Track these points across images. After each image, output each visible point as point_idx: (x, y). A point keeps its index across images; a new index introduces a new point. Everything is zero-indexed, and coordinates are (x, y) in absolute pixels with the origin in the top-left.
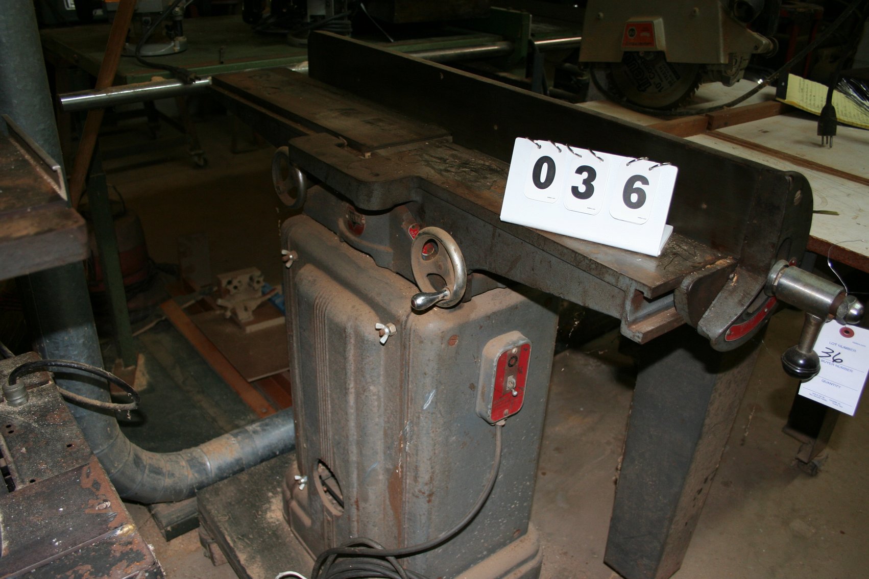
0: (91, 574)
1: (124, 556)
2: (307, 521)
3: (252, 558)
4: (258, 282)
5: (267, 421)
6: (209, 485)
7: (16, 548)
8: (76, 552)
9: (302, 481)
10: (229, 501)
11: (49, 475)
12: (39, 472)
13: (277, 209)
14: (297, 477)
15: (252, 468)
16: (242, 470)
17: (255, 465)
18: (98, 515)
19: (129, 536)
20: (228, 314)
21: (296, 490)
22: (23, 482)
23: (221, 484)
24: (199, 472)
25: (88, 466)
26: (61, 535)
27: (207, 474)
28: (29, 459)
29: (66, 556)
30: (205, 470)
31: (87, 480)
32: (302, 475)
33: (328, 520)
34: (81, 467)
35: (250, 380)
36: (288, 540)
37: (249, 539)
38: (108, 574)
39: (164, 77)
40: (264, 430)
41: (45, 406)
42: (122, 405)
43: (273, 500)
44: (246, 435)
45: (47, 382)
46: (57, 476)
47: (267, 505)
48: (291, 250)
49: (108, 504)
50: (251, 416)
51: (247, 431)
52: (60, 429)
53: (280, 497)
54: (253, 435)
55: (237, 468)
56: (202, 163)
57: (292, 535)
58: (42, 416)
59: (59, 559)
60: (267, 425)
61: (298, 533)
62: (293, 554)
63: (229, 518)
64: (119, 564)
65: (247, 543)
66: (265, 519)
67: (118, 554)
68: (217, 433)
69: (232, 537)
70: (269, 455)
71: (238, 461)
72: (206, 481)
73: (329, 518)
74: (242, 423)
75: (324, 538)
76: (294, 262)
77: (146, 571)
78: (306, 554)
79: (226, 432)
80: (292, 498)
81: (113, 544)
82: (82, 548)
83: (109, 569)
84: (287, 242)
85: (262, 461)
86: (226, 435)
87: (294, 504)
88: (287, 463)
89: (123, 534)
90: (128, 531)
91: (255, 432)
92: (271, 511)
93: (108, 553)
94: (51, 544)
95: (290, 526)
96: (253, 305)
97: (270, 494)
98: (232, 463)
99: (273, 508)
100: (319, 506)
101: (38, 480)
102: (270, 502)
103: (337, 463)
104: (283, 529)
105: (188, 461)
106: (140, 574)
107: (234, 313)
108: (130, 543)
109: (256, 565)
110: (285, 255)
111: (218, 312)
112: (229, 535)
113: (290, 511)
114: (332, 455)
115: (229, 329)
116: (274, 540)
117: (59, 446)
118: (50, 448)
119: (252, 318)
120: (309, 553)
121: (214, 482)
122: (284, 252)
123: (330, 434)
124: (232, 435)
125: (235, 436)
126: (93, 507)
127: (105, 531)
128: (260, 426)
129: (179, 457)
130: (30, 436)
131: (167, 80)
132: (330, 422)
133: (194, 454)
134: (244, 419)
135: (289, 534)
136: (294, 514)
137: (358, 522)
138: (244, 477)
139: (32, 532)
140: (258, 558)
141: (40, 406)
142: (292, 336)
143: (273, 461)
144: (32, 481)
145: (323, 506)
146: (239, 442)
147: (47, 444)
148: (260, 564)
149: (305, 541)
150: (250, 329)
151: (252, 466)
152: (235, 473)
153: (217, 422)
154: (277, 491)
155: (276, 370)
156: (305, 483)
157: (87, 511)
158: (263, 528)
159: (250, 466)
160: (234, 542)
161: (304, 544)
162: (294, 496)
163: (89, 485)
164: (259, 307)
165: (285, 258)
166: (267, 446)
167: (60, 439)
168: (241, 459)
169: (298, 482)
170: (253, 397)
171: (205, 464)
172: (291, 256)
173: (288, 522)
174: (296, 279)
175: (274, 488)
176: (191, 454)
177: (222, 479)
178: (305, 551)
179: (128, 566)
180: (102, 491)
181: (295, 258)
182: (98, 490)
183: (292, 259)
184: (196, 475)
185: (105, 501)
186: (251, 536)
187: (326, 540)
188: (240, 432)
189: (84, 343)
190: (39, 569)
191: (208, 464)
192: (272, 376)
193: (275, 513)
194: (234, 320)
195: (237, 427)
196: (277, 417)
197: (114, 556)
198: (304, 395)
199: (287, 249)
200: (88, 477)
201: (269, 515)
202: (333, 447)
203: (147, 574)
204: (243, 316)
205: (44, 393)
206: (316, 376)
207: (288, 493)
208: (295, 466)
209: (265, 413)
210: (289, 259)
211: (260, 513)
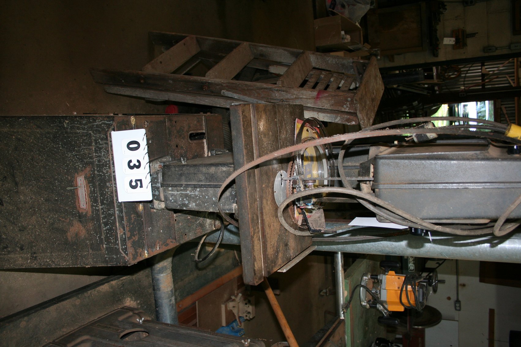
0: (134, 240)
1: (136, 252)
2: (121, 318)
3: (112, 287)
4: (246, 316)
5: (174, 307)
6: (152, 273)
7: (152, 214)
8: (144, 235)
9: (141, 321)
10: (142, 281)
11: (176, 226)
12: (179, 223)
13: (272, 340)
14: (143, 319)
15: (153, 295)
16: (154, 290)
17: (155, 297)
18: (155, 245)
19: (143, 255)
20: (233, 298)
21: (137, 316)
22: (177, 217)
23: (150, 279)
24: (159, 270)
25: (175, 242)
26: (152, 231)
27: (157, 273)
28: (185, 219)
29: (144, 231)
30: (160, 273)
31: (170, 241)
32: (144, 321)
33: (119, 330)
34: (176, 239)
35: (197, 302)
36: (115, 306)
37: (121, 287)
38: (132, 246)
39: (346, 296)
40: (170, 305)
41: (205, 226)
42: (198, 253)
43: (135, 303)
44: (170, 296)
45: (215, 227)
46: (175, 230)
47: (134, 299)
48: (249, 344)
49: (158, 249)
50: (179, 299)
51: (172, 297)
52: (193, 232)
53: (136, 306)
54: (169, 299)
55: (156, 288)
56: (322, 293)
57: (116, 308)
58: (201, 225)
59: (143, 229)
60: (172, 307)
61: (116, 312)
62: (107, 307)
63: (133, 280)
64: (134, 251)
65: (119, 286)
66: (128, 297)
67: (138, 251)
68: (175, 281)
69: (124, 279)
70: (157, 305)
71: (159, 289)
72: (154, 272)
73: (119, 331)
74: (177, 294)
75: (110, 325)
76: (243, 344)
77: (128, 261)
78: (105, 313)
79: (174, 285)
80: (134, 313)
81: (142, 249)
82: (144, 237)
83: (133, 247)
84: (254, 343)
85: (155, 301)
86: (173, 286)
87: (131, 313)
88: (151, 313)
89: (145, 253)
90: (145, 255)
91: (171, 300)
92: (131, 300)
93: (139, 247)
94: (149, 227)
95: (121, 308)
96: (235, 311)
97: (138, 302)
98: (159, 286)
99: (132, 302)
100: (126, 327)
101: (175, 222)
102: (135, 301)
103: (145, 342)
104: (120, 305)
105: (166, 266)
106: (128, 258)
107: (234, 300)
108: (140, 256)
109: (108, 288)
110: (248, 340)
111: (236, 292)
112: (126, 278)
113: (128, 311)
114: (149, 341)
115: (226, 296)
116: (117, 299)
117: (187, 231)
118: (187, 227)
119: (228, 309)
120: (105, 315)
121: (152, 276)
122: (249, 340)
123: (159, 343)
124: (172, 289)
125: (171, 291)
126: (159, 243)
127: (148, 247)
128: (173, 304)
129: (169, 263)
130: (194, 220)
131: (345, 298)
132: (165, 344)
133: (168, 270)
134: (178, 295)
135: (117, 307)
136: (126, 312)
137: (114, 345)
138: (151, 291)
139: (156, 220)
140: (111, 290)
141: (205, 224)
142: (210, 334)
143: (154, 306)
144: (176, 220)
145: (126, 329)
146: (168, 292)
147: (189, 226)
148: (108, 290)
149: (112, 314)
150: (223, 307)
151: (154, 296)
152: (154, 286)
153: (181, 281)
154: (139, 305)
155: (198, 317)
156: (139, 322)
157: (158, 241)
158: (124, 295)
159: (155, 294)
160: (122, 280)
161: (110, 313)
162: (135, 315)
163: (168, 242)
164: (233, 314)
165: (246, 340)
166: (162, 305)
167: (190, 231)
168: (159, 291)
169: (141, 318)
170: (188, 302)
171: (162, 274)
172: (246, 343)
173: (123, 308)
174: (235, 343)
175: (141, 304)
176: (169, 268)
177: (153, 280)
178: (106, 313)
179: (132, 254)
180: (164, 247)
181: (245, 345)
182: (165, 245)
183: (245, 344)
184: (158, 268)
185: (159, 248)
186: (122, 289)
187: (109, 326)
188: (172, 293)
189: (230, 239)
190: (142, 221)
191: (162, 275)
192: (196, 313)
193: (129, 302)
194: (229, 299)
195: (175, 291)
196: (175, 313)
197: (138, 249)
198: (180, 334)
199: (250, 342)
200: (171, 242)
201: (129, 299)
202: (153, 342)
203: (127, 260)
204: (231, 305)
205: (211, 226)
206: (188, 343)
207: (136, 312)
208: (149, 319)
209: (179, 306)
210: (245, 342)
211: (131, 295)
